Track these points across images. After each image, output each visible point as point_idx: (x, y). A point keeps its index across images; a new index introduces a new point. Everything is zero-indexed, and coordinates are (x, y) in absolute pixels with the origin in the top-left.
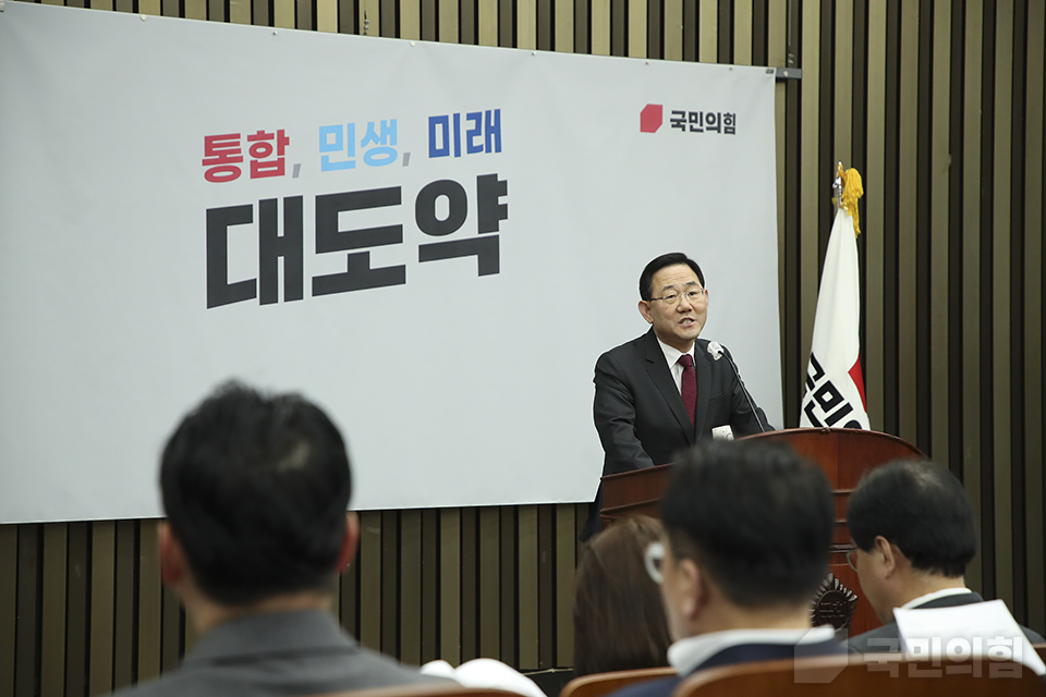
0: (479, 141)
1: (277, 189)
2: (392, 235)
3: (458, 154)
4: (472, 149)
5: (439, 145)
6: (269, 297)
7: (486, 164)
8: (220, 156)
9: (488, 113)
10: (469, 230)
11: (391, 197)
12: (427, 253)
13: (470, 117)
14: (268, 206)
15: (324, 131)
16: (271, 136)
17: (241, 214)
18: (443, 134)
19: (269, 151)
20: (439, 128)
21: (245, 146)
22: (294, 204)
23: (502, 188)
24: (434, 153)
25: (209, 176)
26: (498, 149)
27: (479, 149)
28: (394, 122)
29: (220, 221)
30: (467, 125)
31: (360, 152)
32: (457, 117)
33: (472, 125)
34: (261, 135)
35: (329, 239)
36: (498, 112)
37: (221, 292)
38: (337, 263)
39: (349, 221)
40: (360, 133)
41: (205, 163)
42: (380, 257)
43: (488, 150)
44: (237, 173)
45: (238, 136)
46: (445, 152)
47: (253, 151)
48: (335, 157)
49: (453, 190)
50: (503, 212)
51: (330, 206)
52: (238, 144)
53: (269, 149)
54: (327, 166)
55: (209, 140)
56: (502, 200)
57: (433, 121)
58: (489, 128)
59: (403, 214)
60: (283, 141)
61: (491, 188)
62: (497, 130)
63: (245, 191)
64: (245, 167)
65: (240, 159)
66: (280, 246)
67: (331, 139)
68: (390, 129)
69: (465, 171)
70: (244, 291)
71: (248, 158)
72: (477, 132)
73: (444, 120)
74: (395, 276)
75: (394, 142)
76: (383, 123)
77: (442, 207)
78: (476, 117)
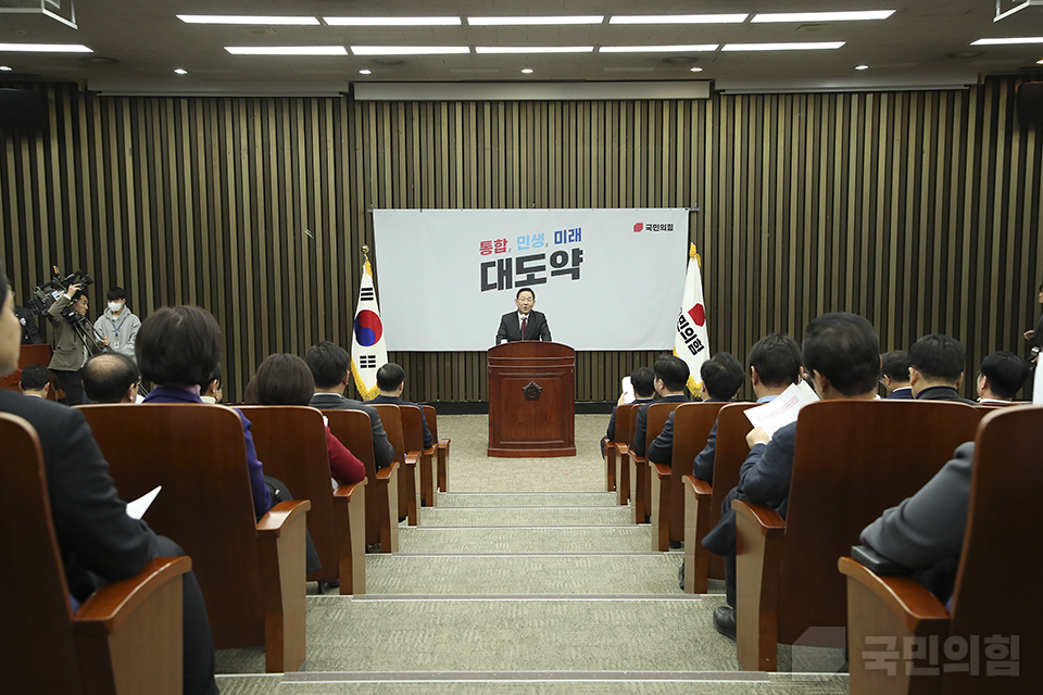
0: (572, 238)
1: (504, 256)
2: (543, 268)
3: (565, 242)
4: (570, 241)
5: (558, 240)
6: (501, 288)
7: (575, 245)
8: (485, 248)
9: (577, 230)
10: (569, 265)
11: (542, 256)
12: (553, 273)
13: (570, 231)
14: (501, 261)
15: (519, 239)
16: (502, 241)
17: (493, 264)
18: (560, 237)
19: (501, 245)
20: (558, 235)
21: (493, 244)
22: (509, 260)
23: (581, 252)
24: (556, 243)
25: (482, 254)
26: (580, 240)
27: (573, 241)
28: (543, 234)
29: (485, 267)
30: (569, 233)
31: (531, 244)
32: (565, 231)
33: (571, 233)
34: (498, 241)
35: (520, 270)
36: (580, 229)
37: (485, 286)
38: (523, 277)
39: (527, 265)
40: (531, 238)
41: (481, 250)
42: (538, 275)
43: (577, 241)
44: (491, 252)
45: (491, 242)
46: (561, 242)
47: (496, 246)
48: (522, 246)
49: (564, 255)
50: (581, 260)
51: (520, 261)
52: (491, 244)
54: (519, 248)
55: (482, 243)
56: (581, 256)
57: (556, 233)
58: (577, 234)
59: (546, 262)
60: (505, 242)
61: (577, 253)
62: (580, 235)
63: (494, 257)
64: (493, 251)
65: (492, 248)
66: (504, 271)
67: (521, 240)
68: (542, 236)
69: (568, 248)
70: (493, 286)
71: (494, 248)
72: (573, 235)
73: (560, 233)
74: (543, 280)
75: (543, 240)
76: (539, 235)
77: (559, 259)
78: (572, 231)
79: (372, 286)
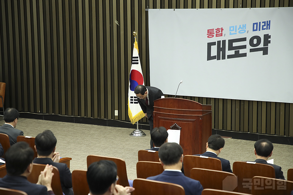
0: (265, 27)
1: (221, 39)
2: (244, 47)
3: (259, 30)
4: (263, 29)
5: (255, 29)
6: (219, 59)
7: (266, 32)
8: (210, 33)
9: (267, 21)
10: (261, 45)
11: (244, 39)
12: (251, 50)
13: (263, 22)
14: (219, 42)
15: (230, 27)
16: (220, 29)
17: (214, 44)
18: (256, 26)
19: (219, 32)
20: (255, 25)
21: (215, 31)
22: (224, 42)
23: (270, 37)
24: (254, 30)
25: (208, 37)
26: (269, 29)
27: (265, 29)
28: (245, 25)
29: (210, 45)
30: (262, 24)
31: (238, 31)
32: (260, 23)
33: (263, 24)
34: (218, 29)
35: (231, 48)
36: (270, 21)
37: (210, 58)
38: (232, 52)
39: (235, 44)
40: (238, 27)
41: (207, 34)
42: (241, 51)
43: (267, 29)
44: (213, 36)
45: (214, 29)
46: (256, 30)
47: (216, 32)
48: (232, 32)
49: (258, 38)
50: (269, 42)
51: (231, 42)
52: (214, 31)
53: (219, 31)
54: (231, 34)
55: (208, 30)
56: (269, 39)
57: (254, 24)
58: (268, 24)
59: (247, 43)
60: (222, 29)
61: (267, 37)
62: (269, 25)
63: (215, 39)
64: (215, 35)
65: (214, 33)
66: (221, 49)
67: (232, 29)
68: (244, 26)
69: (261, 34)
70: (214, 58)
71: (215, 33)
72: (265, 25)
73: (257, 24)
74: (245, 55)
75: (245, 29)
76: (243, 25)
77: (255, 41)
78: (264, 22)
79: (138, 56)
